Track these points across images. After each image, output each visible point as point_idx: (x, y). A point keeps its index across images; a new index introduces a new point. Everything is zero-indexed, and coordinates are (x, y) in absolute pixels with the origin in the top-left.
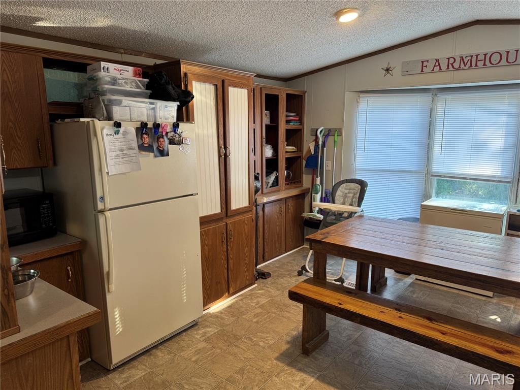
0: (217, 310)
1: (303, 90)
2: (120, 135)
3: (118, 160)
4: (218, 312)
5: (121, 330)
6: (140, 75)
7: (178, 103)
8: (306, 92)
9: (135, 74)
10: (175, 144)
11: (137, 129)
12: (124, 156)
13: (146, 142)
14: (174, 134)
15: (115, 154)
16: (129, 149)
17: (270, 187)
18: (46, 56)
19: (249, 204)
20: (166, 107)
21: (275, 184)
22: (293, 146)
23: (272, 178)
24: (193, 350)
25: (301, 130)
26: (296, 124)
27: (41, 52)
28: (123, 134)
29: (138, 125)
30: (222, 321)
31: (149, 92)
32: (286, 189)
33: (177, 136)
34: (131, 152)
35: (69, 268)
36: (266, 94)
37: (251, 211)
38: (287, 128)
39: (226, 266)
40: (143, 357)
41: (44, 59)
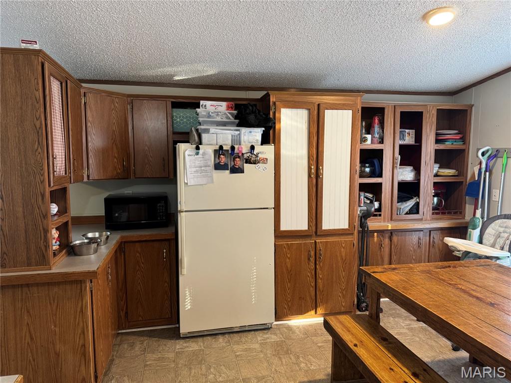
0: (295, 324)
1: (469, 103)
2: (200, 156)
3: (196, 174)
4: (295, 326)
5: (189, 307)
6: (232, 108)
7: (263, 129)
8: (473, 105)
9: (228, 108)
10: (251, 163)
11: (215, 151)
12: (202, 172)
13: (222, 161)
14: (251, 155)
15: (194, 169)
16: (206, 166)
17: (407, 214)
18: (174, 100)
19: (349, 227)
20: (250, 132)
21: (415, 211)
22: (453, 169)
23: (410, 204)
24: (246, 347)
25: (464, 150)
26: (455, 143)
27: (171, 98)
28: (203, 155)
29: (217, 147)
30: (291, 335)
31: (237, 121)
32: (433, 219)
33: (254, 156)
34: (207, 168)
35: (165, 251)
36: (401, 112)
37: (352, 234)
38: (438, 148)
39: (313, 284)
40: (209, 338)
41: (172, 103)
